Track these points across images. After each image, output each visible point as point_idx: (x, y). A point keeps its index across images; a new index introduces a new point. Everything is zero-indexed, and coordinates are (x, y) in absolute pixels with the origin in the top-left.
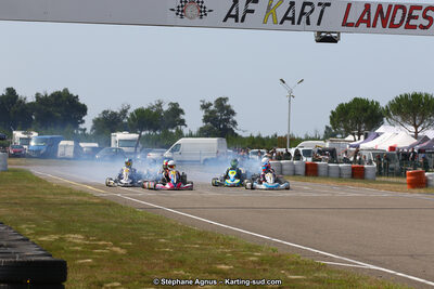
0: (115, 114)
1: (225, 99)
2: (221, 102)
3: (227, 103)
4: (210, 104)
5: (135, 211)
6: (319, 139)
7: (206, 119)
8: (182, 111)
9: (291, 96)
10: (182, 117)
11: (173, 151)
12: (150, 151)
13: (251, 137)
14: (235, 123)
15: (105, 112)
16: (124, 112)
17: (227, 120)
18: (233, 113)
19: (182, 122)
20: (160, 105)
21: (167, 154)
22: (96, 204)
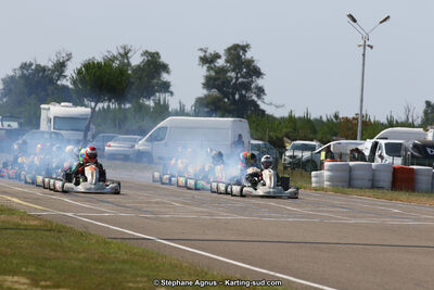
0: (44, 69)
1: (245, 48)
2: (236, 53)
3: (248, 55)
4: (217, 56)
5: (106, 243)
6: (412, 125)
7: (209, 83)
8: (165, 68)
9: (367, 46)
10: (165, 77)
11: (151, 140)
12: (111, 139)
13: (291, 119)
14: (260, 91)
15: (25, 66)
16: (61, 66)
17: (247, 87)
18: (258, 73)
19: (166, 87)
20: (125, 55)
21: (141, 144)
22: (36, 229)
